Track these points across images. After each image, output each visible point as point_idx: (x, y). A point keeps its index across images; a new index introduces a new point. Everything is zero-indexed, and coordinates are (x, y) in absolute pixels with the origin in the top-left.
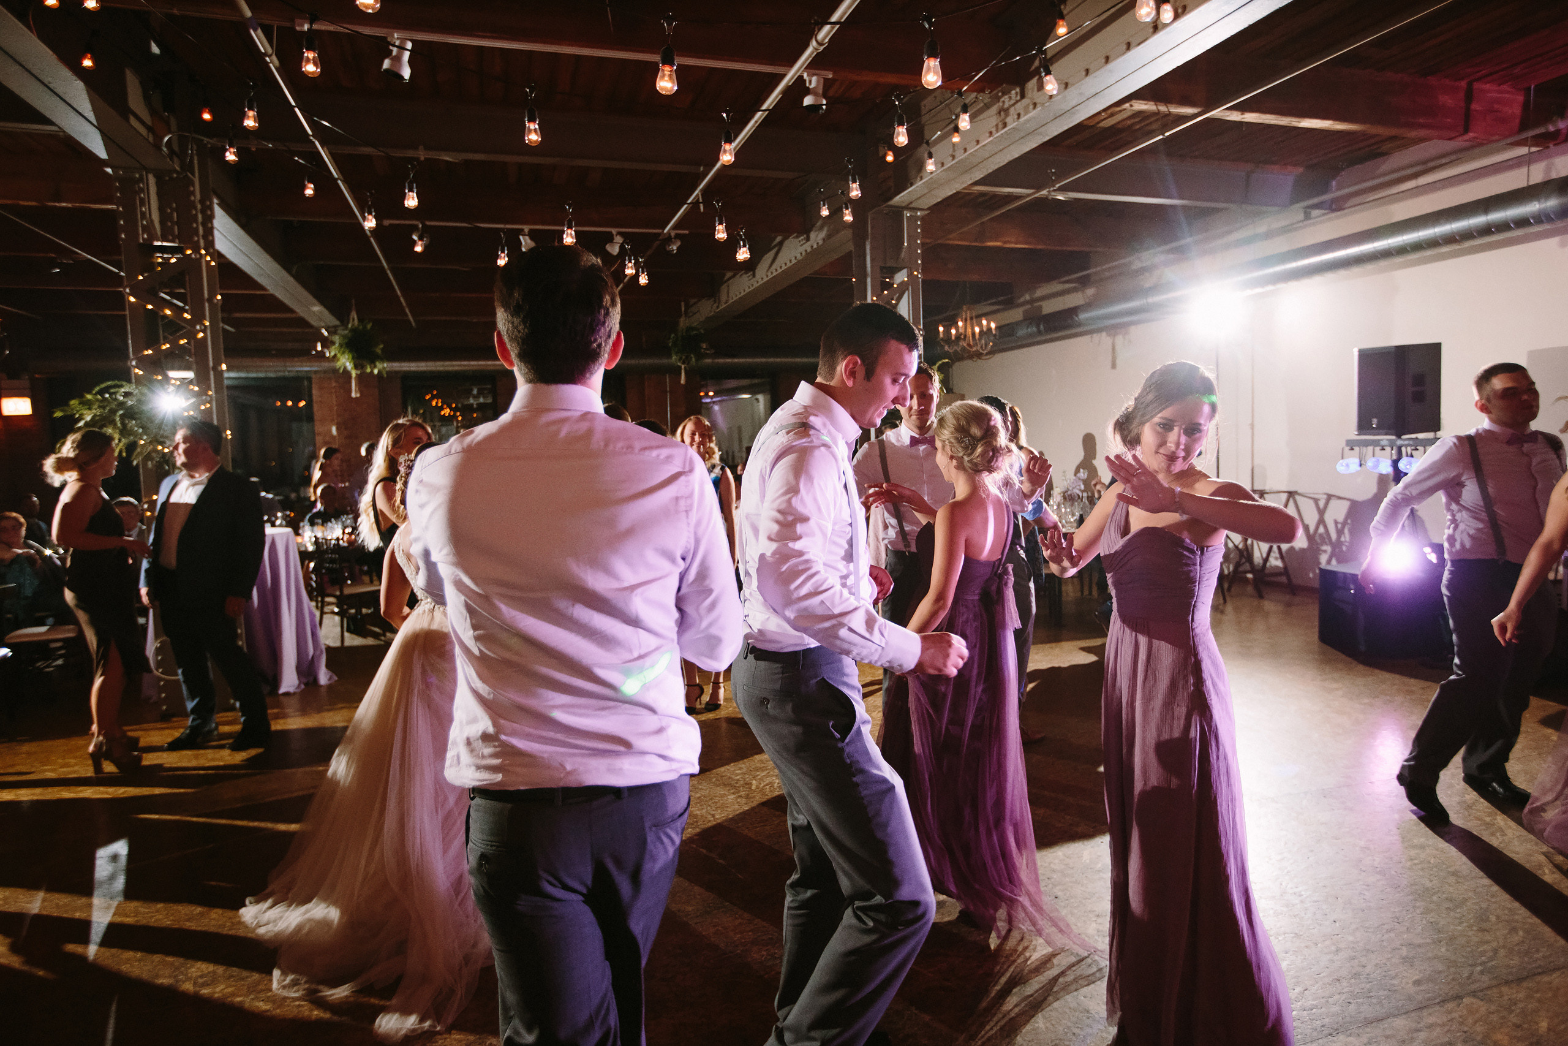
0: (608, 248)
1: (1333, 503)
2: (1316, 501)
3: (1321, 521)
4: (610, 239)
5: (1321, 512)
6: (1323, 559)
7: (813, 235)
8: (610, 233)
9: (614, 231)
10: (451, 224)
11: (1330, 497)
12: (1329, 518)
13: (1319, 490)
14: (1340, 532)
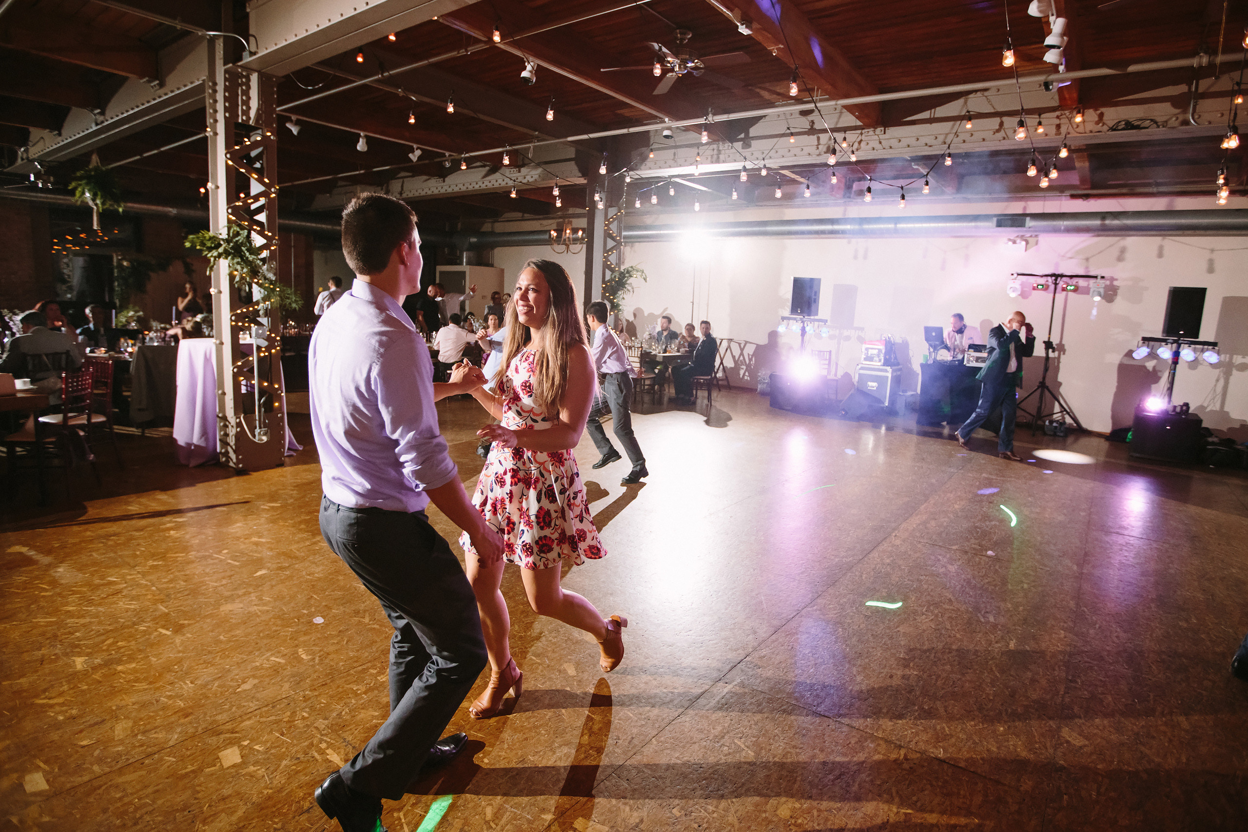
0: (410, 155)
1: (748, 345)
2: (740, 344)
3: (742, 354)
4: (413, 152)
5: (742, 350)
6: (742, 372)
7: (522, 169)
8: (412, 147)
9: (415, 146)
10: (315, 121)
11: (746, 342)
12: (745, 353)
13: (741, 338)
14: (750, 360)
